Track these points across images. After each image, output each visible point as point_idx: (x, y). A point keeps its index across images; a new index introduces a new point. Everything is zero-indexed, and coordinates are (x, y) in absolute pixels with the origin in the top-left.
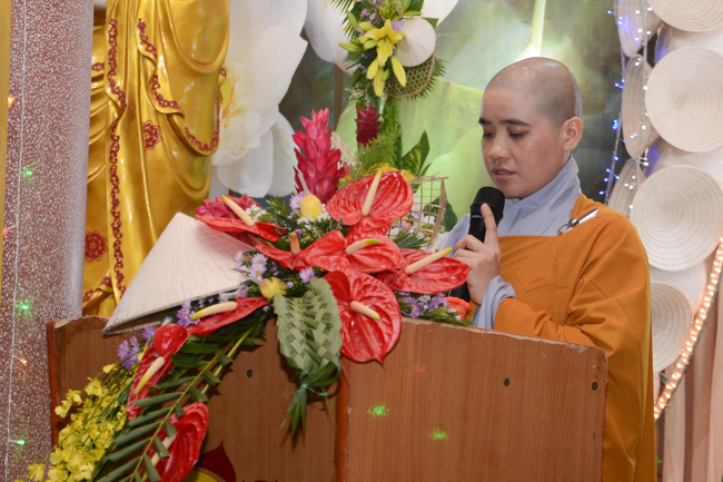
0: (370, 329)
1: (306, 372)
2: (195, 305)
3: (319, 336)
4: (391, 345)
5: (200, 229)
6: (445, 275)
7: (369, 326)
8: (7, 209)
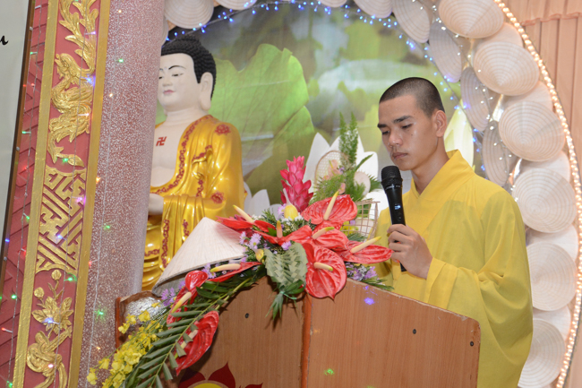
0: (327, 280)
1: (283, 284)
2: (213, 266)
3: (292, 268)
4: (340, 288)
5: (218, 226)
6: (376, 256)
7: (325, 278)
8: (92, 249)
